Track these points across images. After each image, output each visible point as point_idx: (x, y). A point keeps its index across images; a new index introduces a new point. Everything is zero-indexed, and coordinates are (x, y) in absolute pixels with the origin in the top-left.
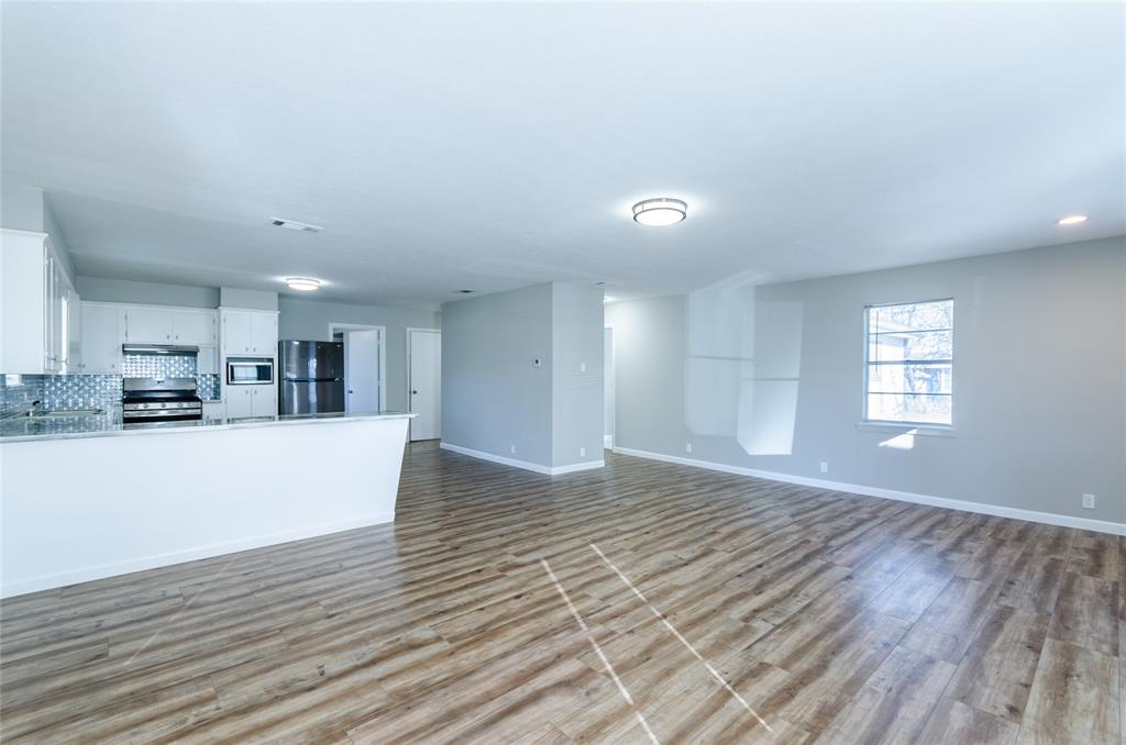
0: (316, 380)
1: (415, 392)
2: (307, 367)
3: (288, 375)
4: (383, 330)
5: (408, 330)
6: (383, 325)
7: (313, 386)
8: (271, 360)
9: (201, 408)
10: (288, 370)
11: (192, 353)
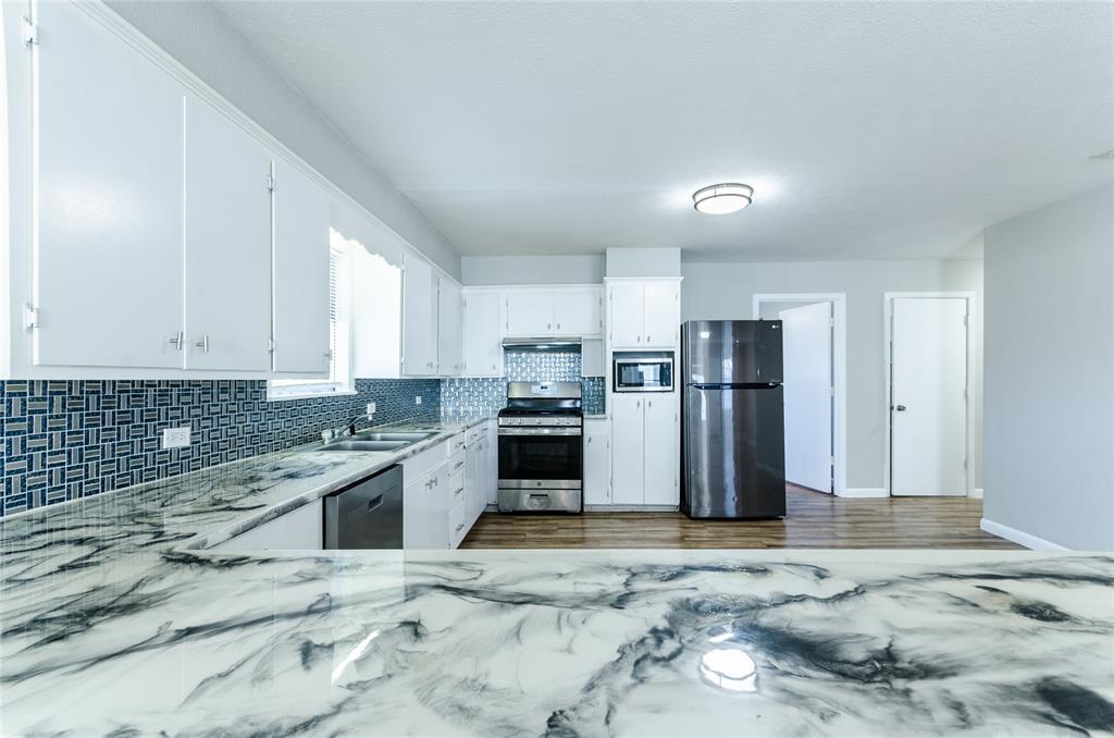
0: (733, 386)
1: (901, 409)
2: (721, 368)
3: (695, 377)
4: (841, 300)
5: (888, 296)
6: (840, 291)
7: (728, 396)
8: (670, 354)
9: (582, 427)
10: (695, 372)
11: (575, 348)
